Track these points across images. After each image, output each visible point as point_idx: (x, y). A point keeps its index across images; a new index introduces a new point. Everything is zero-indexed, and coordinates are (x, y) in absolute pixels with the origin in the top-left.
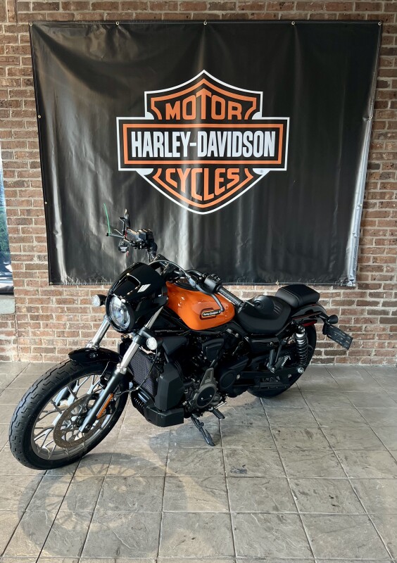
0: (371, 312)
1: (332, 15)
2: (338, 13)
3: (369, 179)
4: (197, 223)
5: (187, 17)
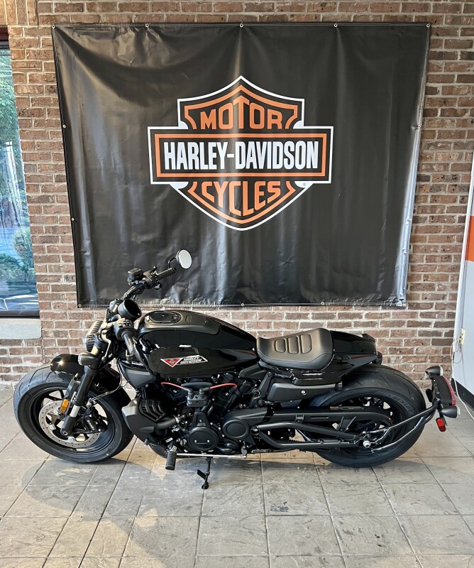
0: (421, 334)
1: (377, 16)
2: (383, 15)
3: (419, 192)
4: (235, 240)
5: (222, 19)
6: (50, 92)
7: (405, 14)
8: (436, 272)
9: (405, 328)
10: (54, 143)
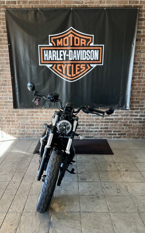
0: (135, 119)
1: (120, 5)
3: (134, 68)
4: (69, 85)
5: (65, 6)
6: (4, 33)
7: (129, 5)
8: (140, 97)
9: (129, 117)
10: (5, 51)
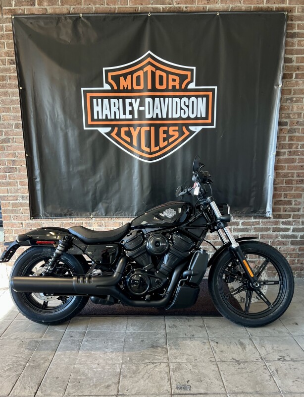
0: (283, 237)
1: (248, 7)
2: (252, 6)
3: (280, 133)
4: (146, 169)
5: (135, 10)
6: (11, 64)
7: (268, 5)
8: (293, 192)
9: (270, 232)
10: (13, 101)
